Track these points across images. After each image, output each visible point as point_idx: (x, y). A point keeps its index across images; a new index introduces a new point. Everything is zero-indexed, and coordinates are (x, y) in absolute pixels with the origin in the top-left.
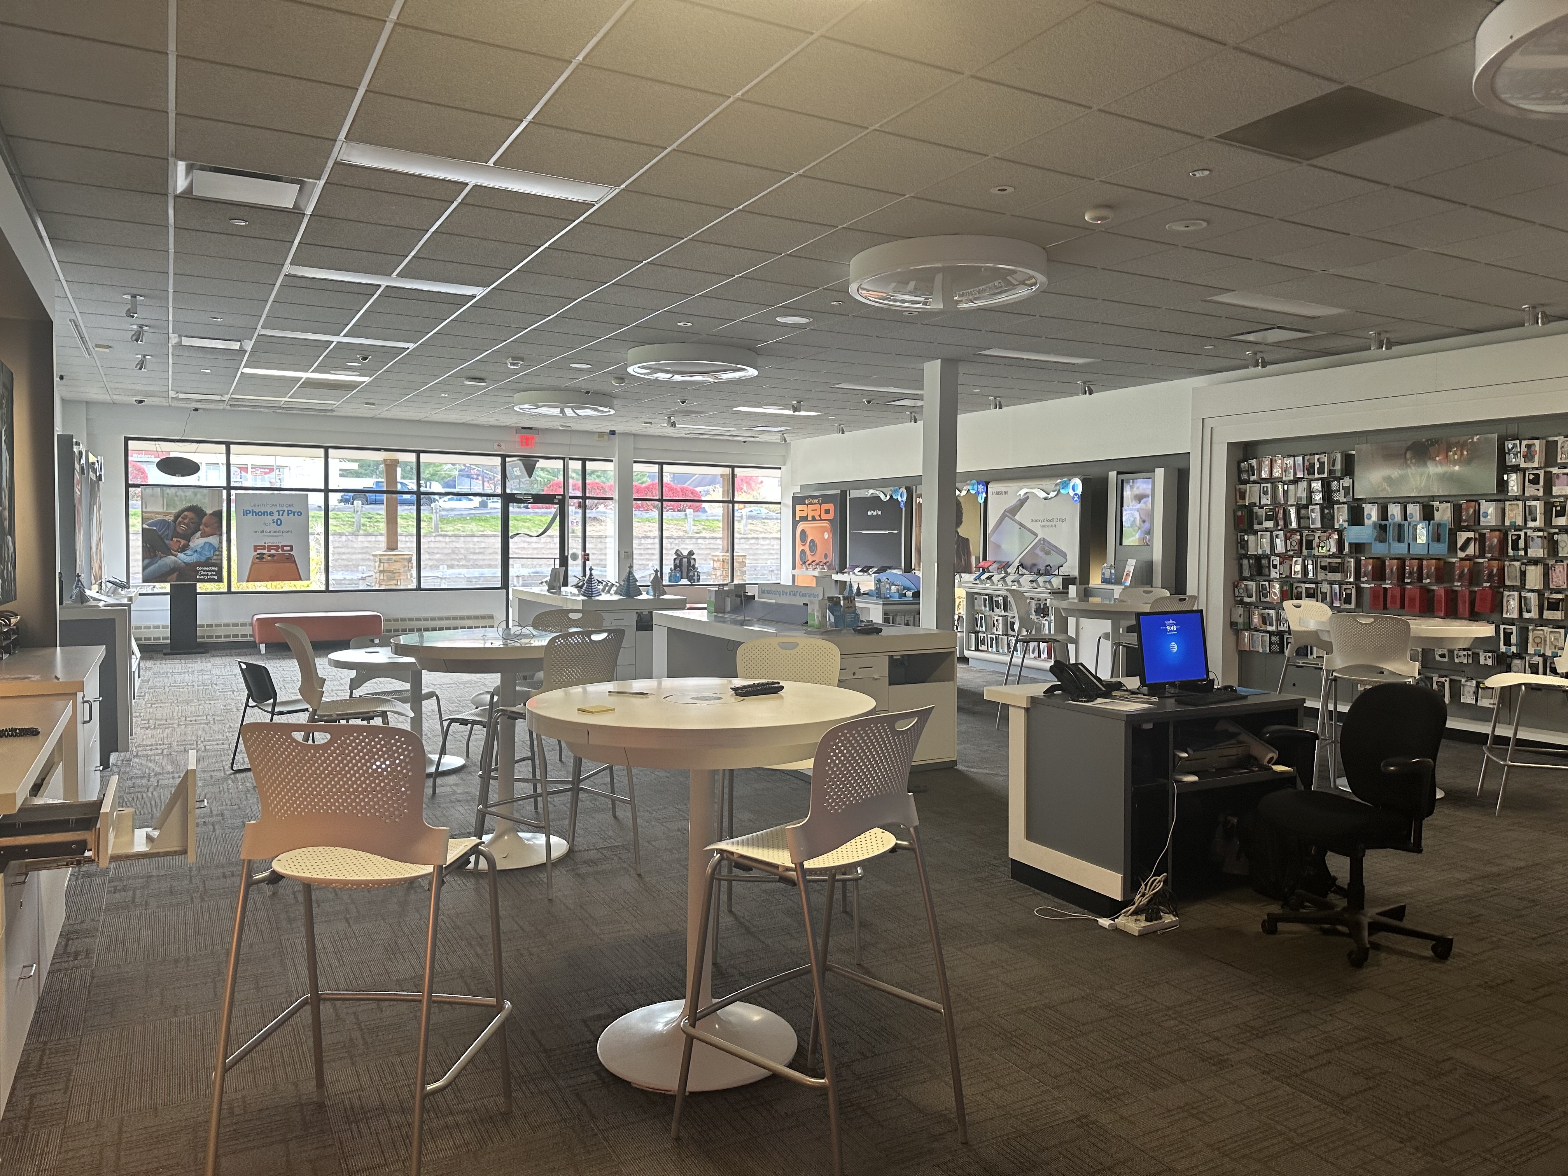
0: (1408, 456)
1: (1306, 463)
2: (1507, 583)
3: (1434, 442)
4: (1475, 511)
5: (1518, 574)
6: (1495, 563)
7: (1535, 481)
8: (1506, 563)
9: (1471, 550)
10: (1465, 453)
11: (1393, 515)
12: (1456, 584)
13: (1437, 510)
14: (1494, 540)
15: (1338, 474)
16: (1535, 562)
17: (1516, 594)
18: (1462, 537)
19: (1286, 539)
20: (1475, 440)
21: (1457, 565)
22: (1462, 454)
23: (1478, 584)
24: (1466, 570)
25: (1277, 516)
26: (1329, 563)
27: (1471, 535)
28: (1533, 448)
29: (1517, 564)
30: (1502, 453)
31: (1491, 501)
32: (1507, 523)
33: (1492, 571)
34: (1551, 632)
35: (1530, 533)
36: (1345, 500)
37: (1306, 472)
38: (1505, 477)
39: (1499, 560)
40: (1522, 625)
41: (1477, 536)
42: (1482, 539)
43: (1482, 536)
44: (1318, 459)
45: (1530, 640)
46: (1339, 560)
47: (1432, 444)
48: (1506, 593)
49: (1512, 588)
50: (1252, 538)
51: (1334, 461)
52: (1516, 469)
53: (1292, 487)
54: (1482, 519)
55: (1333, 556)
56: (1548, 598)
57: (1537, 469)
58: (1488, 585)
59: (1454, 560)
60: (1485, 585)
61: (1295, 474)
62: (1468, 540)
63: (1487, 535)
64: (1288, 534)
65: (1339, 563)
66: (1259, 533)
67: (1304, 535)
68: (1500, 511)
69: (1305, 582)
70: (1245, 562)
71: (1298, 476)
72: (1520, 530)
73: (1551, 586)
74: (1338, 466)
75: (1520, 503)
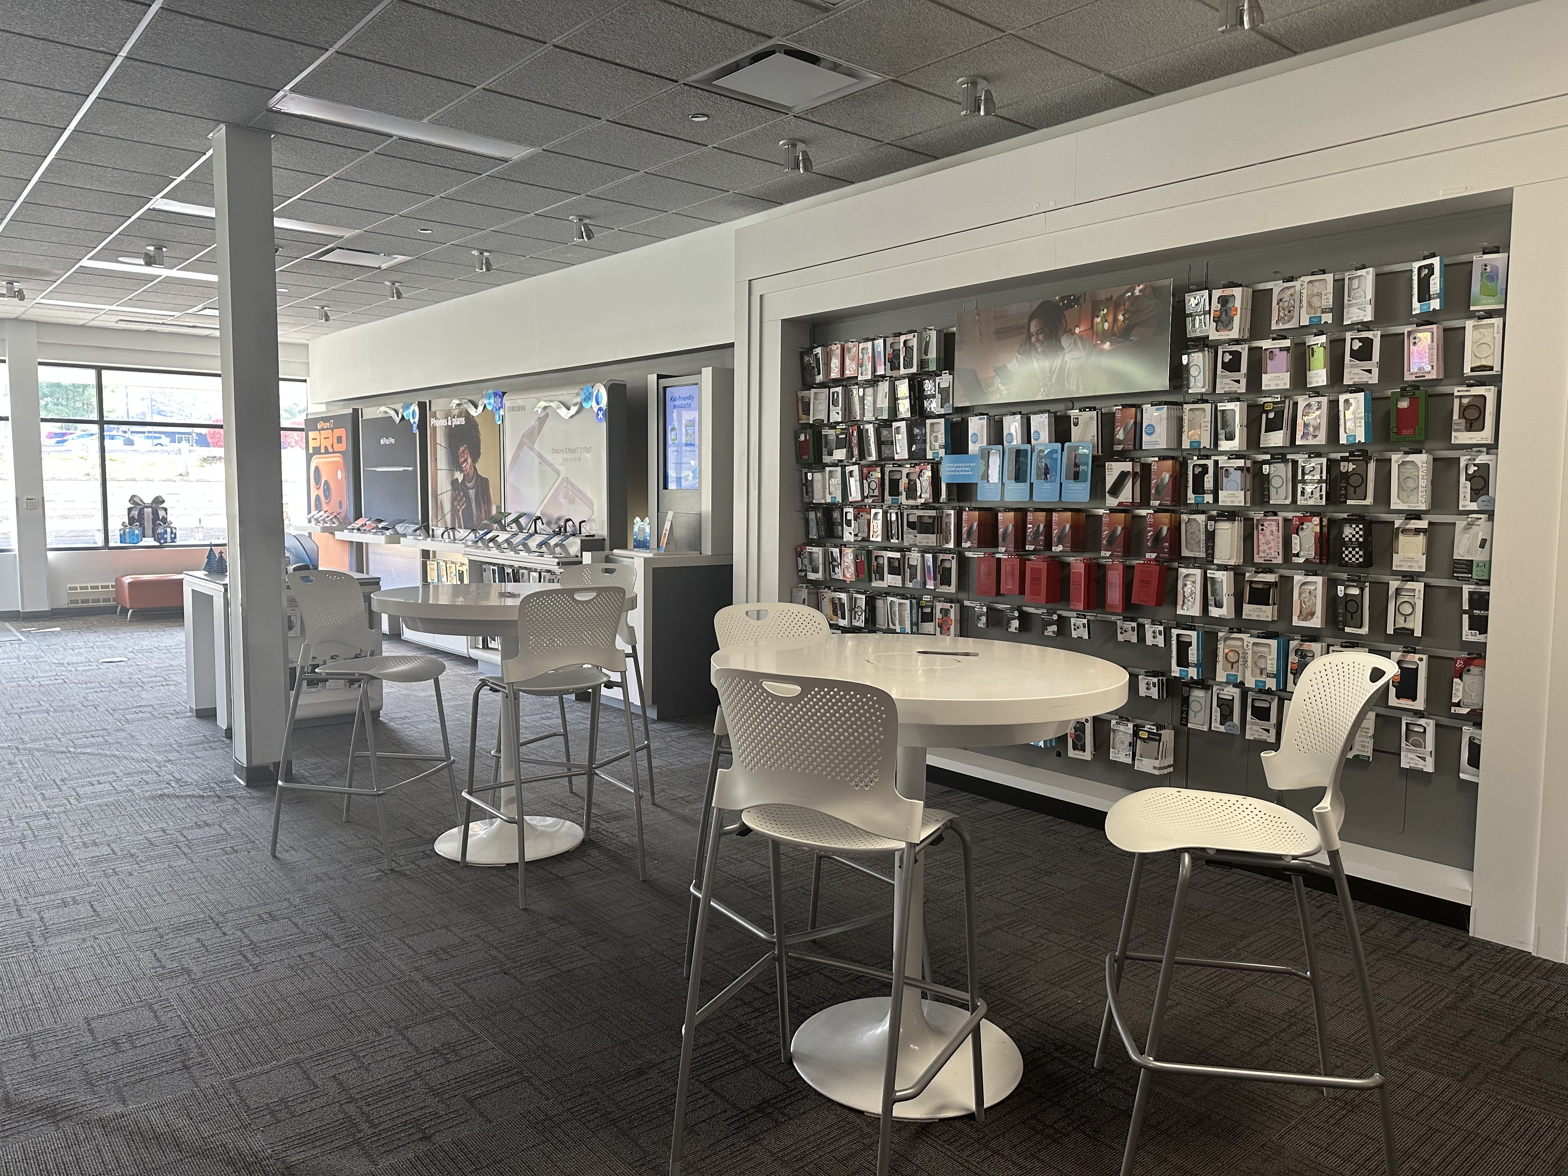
0: (1033, 328)
1: (889, 351)
2: (1185, 553)
3: (1072, 301)
4: (1135, 423)
5: (1203, 537)
6: (1165, 517)
7: (1233, 366)
8: (1184, 517)
9: (1126, 495)
10: (1121, 318)
11: (1010, 434)
12: (1103, 554)
13: (1076, 424)
14: (1164, 474)
15: (933, 367)
16: (1230, 515)
17: (1198, 572)
18: (1114, 470)
19: (863, 477)
20: (1137, 293)
21: (1105, 520)
22: (1115, 320)
23: (1140, 555)
24: (1119, 529)
25: (850, 442)
26: (920, 517)
27: (1127, 466)
28: (1230, 305)
29: (1201, 518)
30: (1180, 315)
31: (1160, 404)
32: (1186, 445)
33: (1161, 530)
34: (1255, 644)
35: (1223, 461)
36: (942, 411)
37: (888, 364)
38: (1185, 359)
39: (1173, 511)
40: (1208, 628)
41: (1138, 470)
42: (1144, 474)
43: (1146, 467)
44: (905, 342)
45: (1221, 657)
46: (933, 513)
47: (1069, 306)
48: (1183, 571)
49: (1191, 562)
50: (818, 476)
51: (927, 343)
52: (1203, 343)
53: (869, 391)
54: (1145, 437)
55: (925, 506)
56: (1251, 582)
57: (1237, 342)
58: (1154, 555)
59: (1101, 512)
60: (1148, 555)
61: (874, 370)
62: (1123, 476)
63: (1154, 467)
64: (865, 471)
65: (934, 518)
66: (828, 469)
67: (887, 470)
68: (1174, 422)
69: (885, 549)
70: (812, 515)
71: (878, 373)
72: (1208, 457)
73: (1257, 560)
74: (933, 354)
75: (1207, 407)
